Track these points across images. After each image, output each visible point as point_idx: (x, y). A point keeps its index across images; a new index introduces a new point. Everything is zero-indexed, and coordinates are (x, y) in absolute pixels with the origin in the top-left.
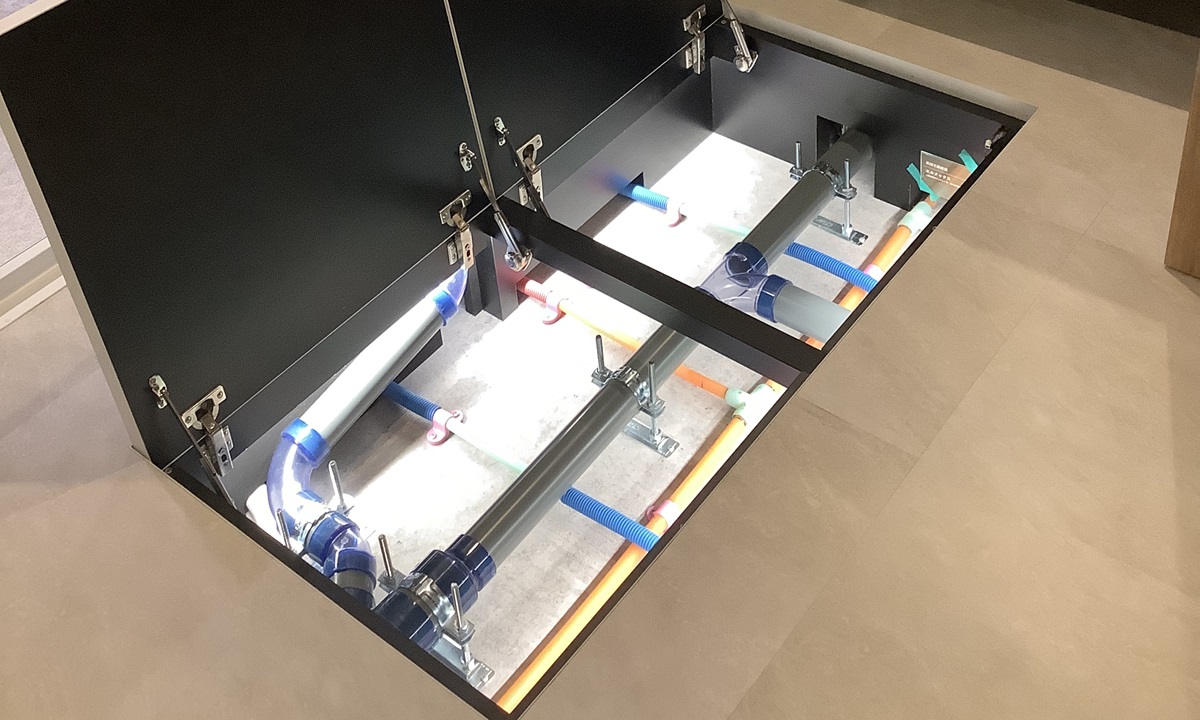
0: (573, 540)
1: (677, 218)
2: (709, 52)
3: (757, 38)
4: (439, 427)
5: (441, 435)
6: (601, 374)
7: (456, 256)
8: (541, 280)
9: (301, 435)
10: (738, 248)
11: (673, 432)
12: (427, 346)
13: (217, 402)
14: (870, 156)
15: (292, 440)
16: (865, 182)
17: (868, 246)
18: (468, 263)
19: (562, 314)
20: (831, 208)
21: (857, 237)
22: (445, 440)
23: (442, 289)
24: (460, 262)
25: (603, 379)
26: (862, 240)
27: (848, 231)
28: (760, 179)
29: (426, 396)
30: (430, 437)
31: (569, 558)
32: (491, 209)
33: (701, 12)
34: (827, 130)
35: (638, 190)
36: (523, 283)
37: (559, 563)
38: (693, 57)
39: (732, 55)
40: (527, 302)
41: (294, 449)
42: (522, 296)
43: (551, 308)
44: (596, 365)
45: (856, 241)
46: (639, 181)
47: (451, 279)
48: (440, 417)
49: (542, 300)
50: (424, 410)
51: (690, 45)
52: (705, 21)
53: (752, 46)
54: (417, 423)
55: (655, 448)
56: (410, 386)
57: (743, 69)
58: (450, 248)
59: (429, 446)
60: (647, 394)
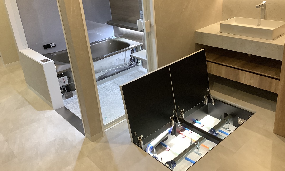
0: (187, 164)
1: (202, 126)
2: (208, 102)
3: (215, 100)
4: (168, 148)
5: (168, 150)
6: (191, 143)
7: (172, 125)
8: (182, 131)
9: (150, 146)
10: (212, 129)
11: (201, 153)
12: (166, 138)
13: (142, 137)
14: (232, 119)
15: (149, 146)
16: (231, 123)
17: (231, 132)
18: (173, 126)
19: (185, 136)
20: (226, 126)
21: (229, 130)
22: (169, 150)
23: (169, 129)
24: (172, 126)
25: (191, 144)
26: (230, 131)
27: (228, 130)
28: (215, 122)
29: (166, 144)
30: (167, 150)
31: (186, 166)
32: (177, 119)
33: (207, 95)
34: (226, 115)
35: (197, 121)
36: (180, 132)
37: (185, 167)
38: (206, 102)
39: (211, 103)
40: (180, 134)
41: (149, 147)
42: (179, 134)
43: (184, 135)
44: (190, 142)
45: (229, 131)
46: (197, 120)
47: (170, 128)
48: (168, 147)
49: (183, 134)
50: (166, 146)
51: (205, 100)
52: (207, 97)
53: (215, 101)
54: (165, 148)
55: (198, 154)
56: (164, 143)
57: (213, 104)
58: (171, 123)
59: (167, 151)
60: (198, 146)
